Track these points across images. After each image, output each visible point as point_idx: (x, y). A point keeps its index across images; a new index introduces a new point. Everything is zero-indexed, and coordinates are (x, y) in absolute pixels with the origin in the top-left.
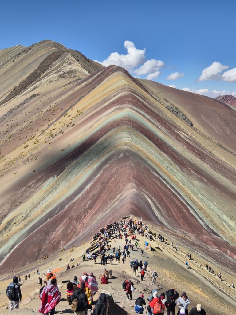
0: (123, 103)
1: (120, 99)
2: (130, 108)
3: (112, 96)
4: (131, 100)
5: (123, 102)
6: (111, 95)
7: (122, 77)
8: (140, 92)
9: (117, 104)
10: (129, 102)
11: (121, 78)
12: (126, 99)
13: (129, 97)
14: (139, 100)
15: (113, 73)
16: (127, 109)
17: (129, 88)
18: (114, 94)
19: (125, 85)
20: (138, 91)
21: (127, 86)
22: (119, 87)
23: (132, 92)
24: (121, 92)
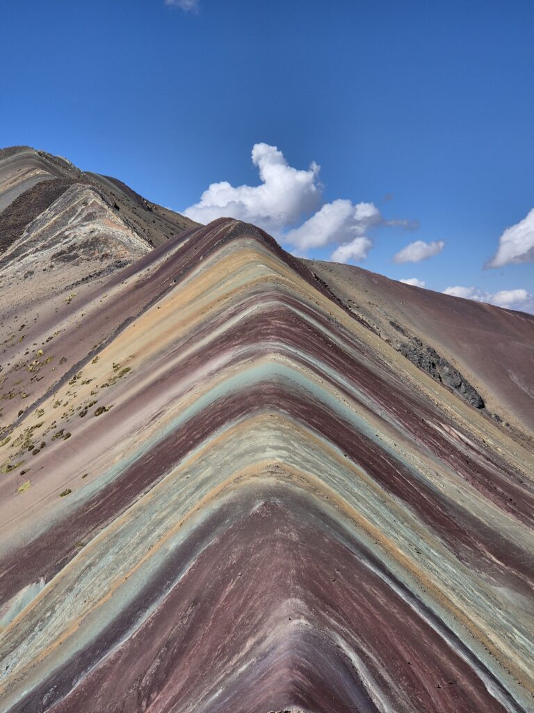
0: (260, 336)
1: (251, 325)
2: (282, 353)
3: (225, 314)
4: (285, 329)
5: (259, 333)
6: (220, 312)
7: (256, 255)
8: (313, 303)
9: (240, 340)
10: (281, 334)
11: (252, 259)
12: (270, 324)
13: (279, 319)
14: (310, 326)
15: (224, 242)
16: (272, 356)
17: (277, 289)
18: (231, 309)
19: (266, 280)
20: (307, 299)
21: (270, 284)
22: (246, 286)
23: (288, 303)
24: (252, 303)
